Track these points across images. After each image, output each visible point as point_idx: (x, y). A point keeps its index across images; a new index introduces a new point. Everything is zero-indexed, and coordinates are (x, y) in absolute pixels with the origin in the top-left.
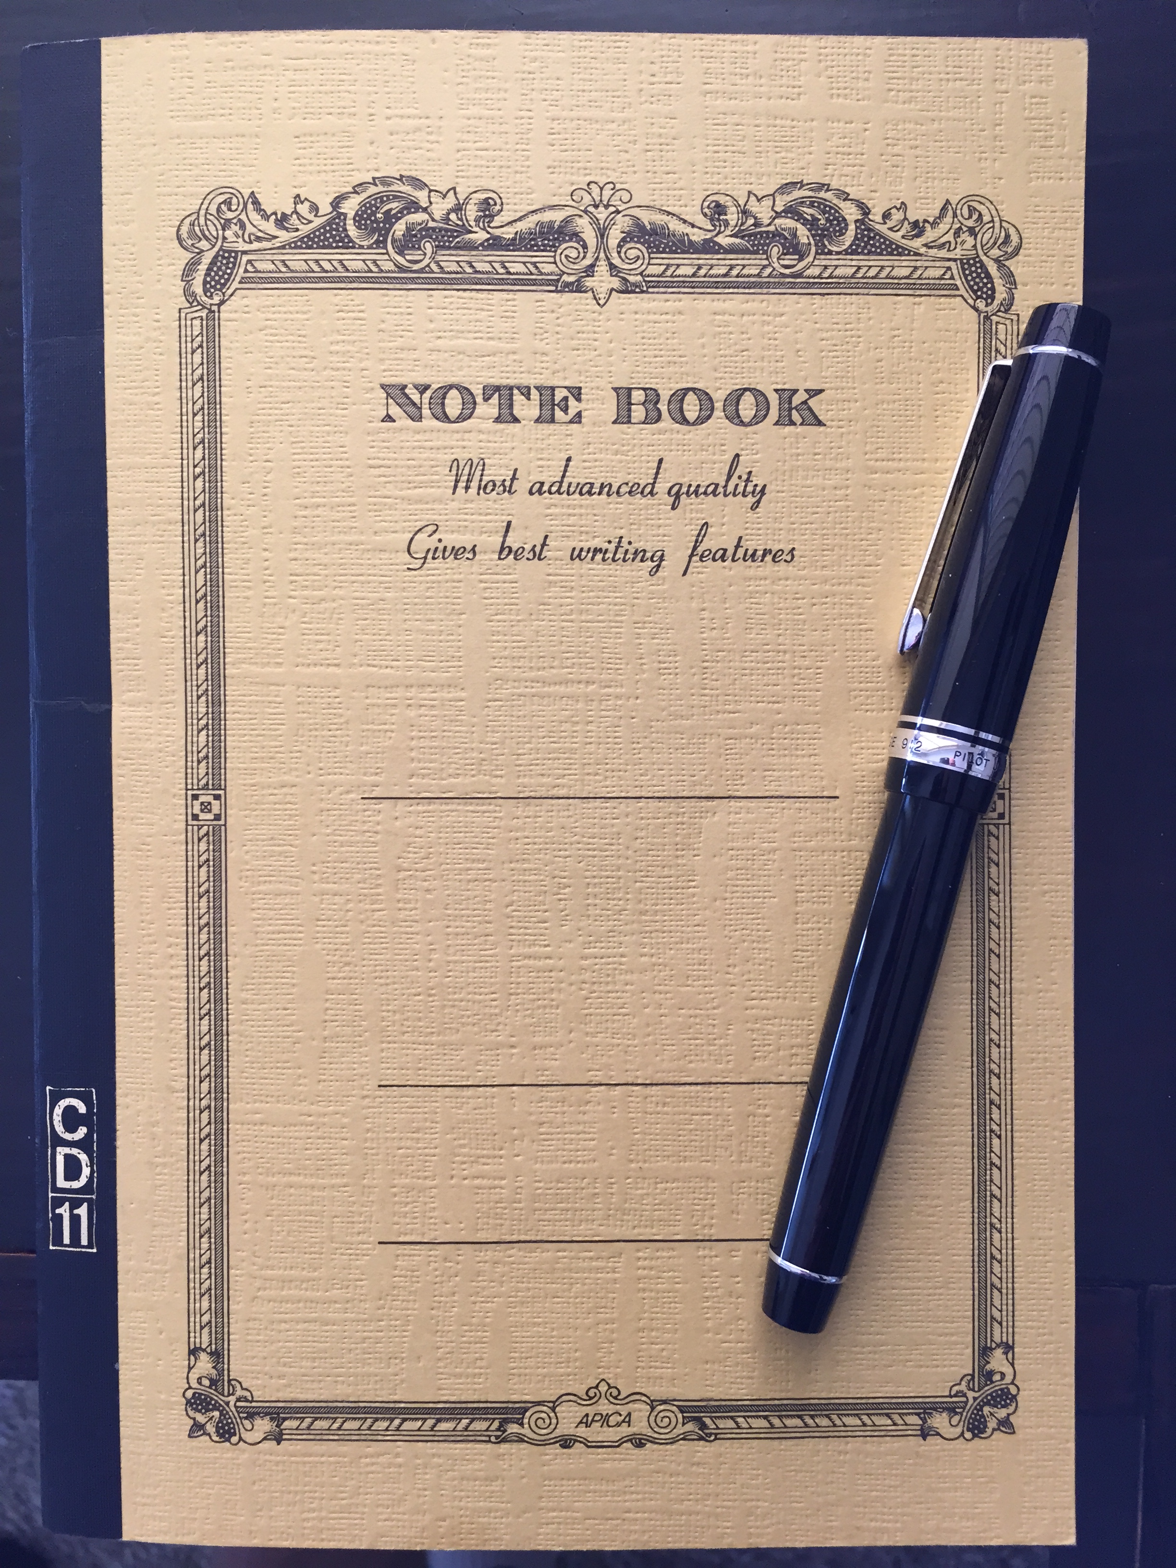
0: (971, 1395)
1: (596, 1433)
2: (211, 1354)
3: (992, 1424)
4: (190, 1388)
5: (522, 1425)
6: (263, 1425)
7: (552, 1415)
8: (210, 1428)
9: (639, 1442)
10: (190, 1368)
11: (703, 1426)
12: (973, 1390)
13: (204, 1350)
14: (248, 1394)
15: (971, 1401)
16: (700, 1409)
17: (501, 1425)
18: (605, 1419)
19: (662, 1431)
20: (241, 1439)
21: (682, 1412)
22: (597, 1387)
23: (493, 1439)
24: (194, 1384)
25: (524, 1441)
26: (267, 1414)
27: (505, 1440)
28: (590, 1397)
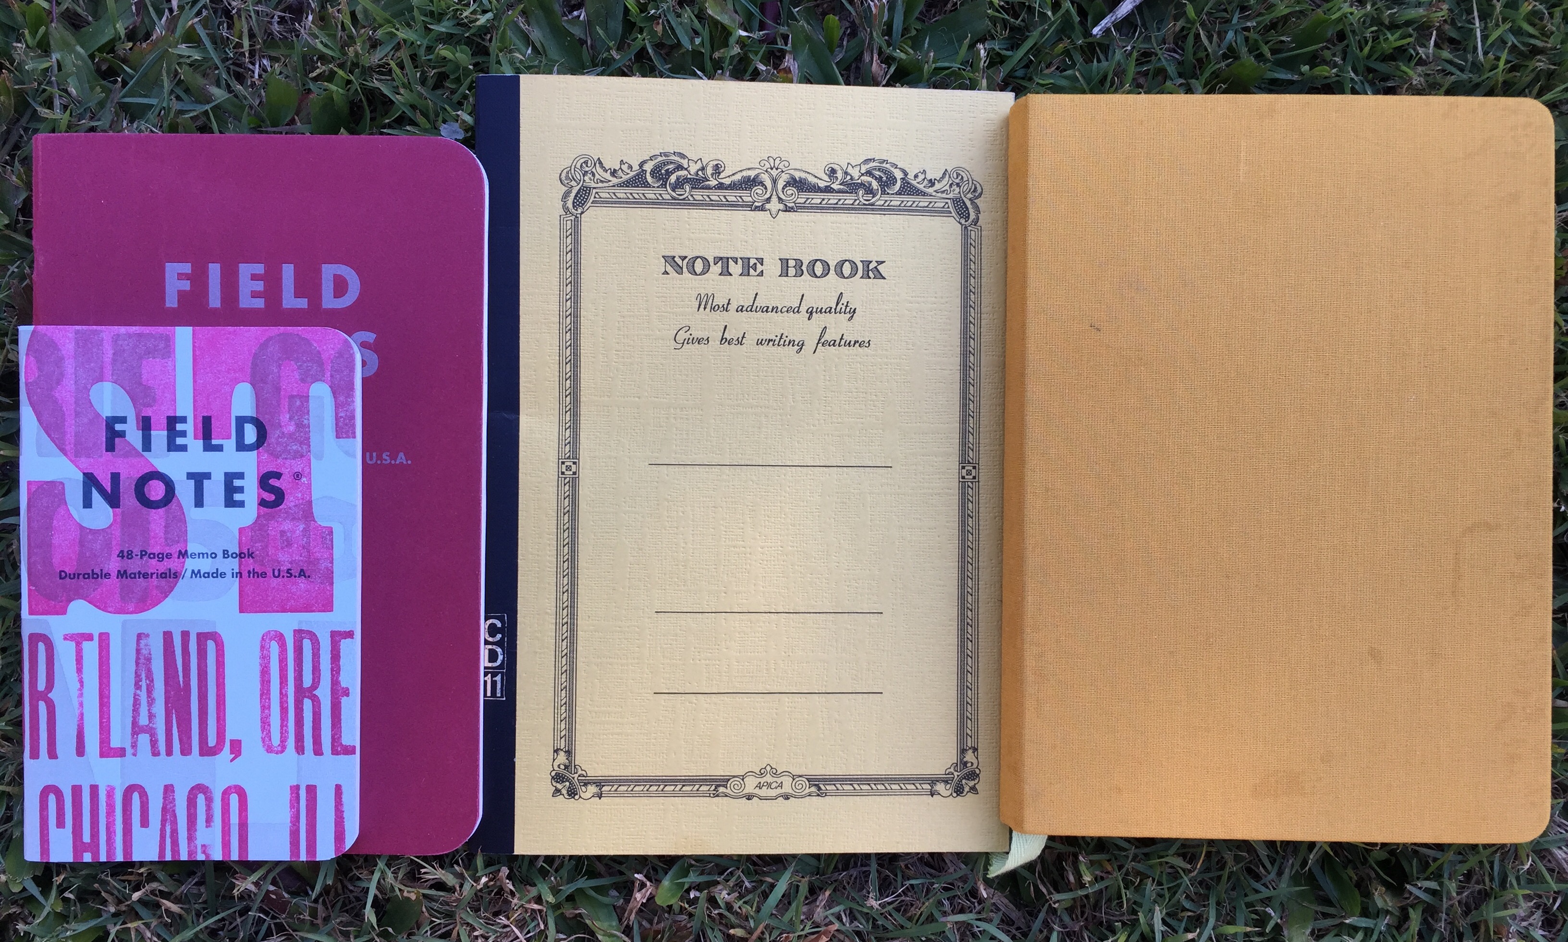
0: (956, 774)
1: (764, 792)
2: (565, 752)
3: (967, 789)
4: (554, 770)
5: (726, 788)
6: (592, 789)
7: (742, 782)
8: (564, 792)
9: (787, 797)
10: (554, 760)
11: (819, 789)
12: (957, 771)
13: (562, 750)
14: (584, 773)
15: (956, 777)
16: (819, 780)
17: (716, 788)
18: (769, 785)
19: (797, 791)
20: (580, 797)
21: (809, 781)
22: (765, 768)
23: (712, 795)
24: (556, 768)
25: (726, 796)
26: (594, 783)
27: (718, 796)
28: (761, 774)
